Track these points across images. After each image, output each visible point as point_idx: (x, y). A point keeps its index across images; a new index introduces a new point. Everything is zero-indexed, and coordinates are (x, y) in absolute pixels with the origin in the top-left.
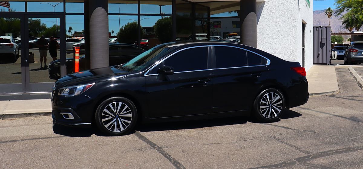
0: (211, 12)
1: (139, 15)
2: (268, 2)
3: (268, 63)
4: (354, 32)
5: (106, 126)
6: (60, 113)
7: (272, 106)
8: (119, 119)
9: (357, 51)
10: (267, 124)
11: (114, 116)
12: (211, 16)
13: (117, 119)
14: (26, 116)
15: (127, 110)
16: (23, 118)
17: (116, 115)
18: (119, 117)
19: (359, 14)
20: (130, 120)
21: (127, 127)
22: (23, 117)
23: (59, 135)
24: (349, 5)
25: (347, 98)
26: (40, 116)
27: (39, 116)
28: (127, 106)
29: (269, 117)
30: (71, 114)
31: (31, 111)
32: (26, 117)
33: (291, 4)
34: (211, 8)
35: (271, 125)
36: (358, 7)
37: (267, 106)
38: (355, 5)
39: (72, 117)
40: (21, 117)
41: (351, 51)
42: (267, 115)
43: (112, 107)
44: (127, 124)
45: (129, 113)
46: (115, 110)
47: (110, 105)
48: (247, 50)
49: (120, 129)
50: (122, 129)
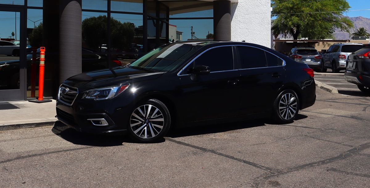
1: (109, 12)
2: (241, 4)
3: (284, 64)
4: (279, 38)
5: (136, 132)
6: (88, 120)
7: (288, 107)
8: (149, 124)
9: (300, 57)
10: (286, 125)
11: (144, 121)
12: (170, 16)
13: (147, 124)
15: (158, 113)
16: (11, 131)
17: (145, 120)
18: (149, 122)
19: (288, 20)
20: (162, 125)
21: (159, 133)
22: (11, 129)
24: (279, 10)
26: (30, 128)
27: (29, 128)
28: (157, 110)
29: (286, 118)
30: (105, 120)
32: (15, 129)
34: (170, 7)
36: (288, 13)
37: (285, 107)
38: (285, 11)
39: (105, 123)
40: (8, 130)
41: (295, 58)
42: (285, 116)
43: (140, 111)
44: (159, 129)
45: (161, 117)
46: (144, 114)
47: (139, 109)
48: (266, 51)
49: (151, 135)
50: (153, 135)
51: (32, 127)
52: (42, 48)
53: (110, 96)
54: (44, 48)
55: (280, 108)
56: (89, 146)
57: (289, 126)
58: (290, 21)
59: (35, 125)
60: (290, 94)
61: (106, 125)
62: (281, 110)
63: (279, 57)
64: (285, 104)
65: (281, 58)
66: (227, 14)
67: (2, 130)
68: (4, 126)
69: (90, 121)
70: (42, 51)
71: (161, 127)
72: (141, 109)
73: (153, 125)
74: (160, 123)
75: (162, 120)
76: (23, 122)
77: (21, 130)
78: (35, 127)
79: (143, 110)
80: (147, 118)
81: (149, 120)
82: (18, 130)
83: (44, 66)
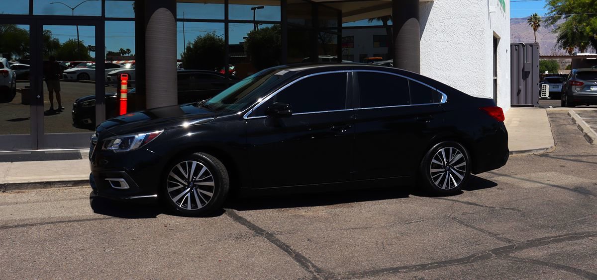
0: (344, 19)
1: (226, 21)
2: (438, 3)
3: (444, 99)
6: (106, 179)
7: (449, 170)
8: (194, 189)
9: (582, 84)
10: (442, 199)
12: (344, 25)
14: (43, 186)
16: (38, 190)
18: (194, 186)
19: (585, 24)
20: (212, 191)
21: (207, 203)
22: (38, 188)
23: (102, 216)
25: (569, 158)
26: (66, 187)
27: (64, 187)
29: (444, 187)
30: (125, 181)
31: (51, 179)
32: (44, 188)
33: (476, 6)
34: (344, 11)
35: (448, 200)
37: (443, 168)
39: (125, 186)
40: (35, 188)
41: (572, 85)
42: (441, 183)
43: (181, 170)
44: (207, 197)
45: (210, 179)
46: (186, 174)
47: (179, 166)
48: (410, 79)
49: (197, 206)
50: (200, 206)
51: (68, 185)
52: (123, 76)
53: (133, 147)
54: (126, 76)
55: (432, 170)
57: (444, 201)
58: (587, 26)
60: (451, 149)
61: (126, 188)
62: (434, 174)
63: (436, 90)
64: (442, 164)
65: (438, 91)
66: (412, 20)
67: (27, 189)
69: (108, 181)
70: (124, 79)
71: (211, 195)
72: (181, 166)
73: (199, 190)
74: (209, 189)
75: (212, 184)
76: (56, 178)
77: (50, 190)
78: (72, 186)
79: (184, 168)
80: (190, 181)
81: (193, 183)
82: (48, 189)
83: (127, 101)
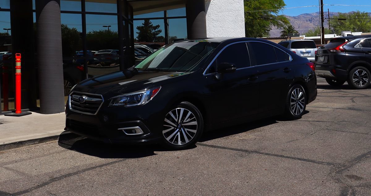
3: (290, 59)
5: (168, 139)
7: (298, 102)
8: (182, 129)
11: (176, 126)
13: (180, 129)
15: (191, 116)
17: (178, 125)
18: (182, 126)
20: (195, 129)
21: (192, 138)
27: (32, 144)
28: (190, 113)
29: (296, 114)
30: (140, 128)
31: (16, 139)
34: (134, 8)
37: (295, 102)
40: (10, 149)
42: (295, 112)
43: (172, 115)
44: (192, 134)
45: (194, 120)
46: (176, 119)
47: (170, 113)
48: (275, 46)
49: (185, 141)
50: (187, 141)
51: (36, 143)
52: (17, 55)
54: (19, 55)
55: (292, 103)
56: (121, 159)
57: (300, 122)
59: (39, 140)
60: (298, 89)
61: (141, 133)
62: (292, 105)
63: (285, 52)
64: (295, 99)
65: (287, 53)
66: (203, 12)
68: (5, 145)
69: (122, 130)
70: (18, 58)
71: (195, 131)
72: (173, 113)
73: (186, 129)
74: (193, 127)
75: (195, 123)
77: (24, 148)
78: (39, 143)
79: (175, 114)
80: (179, 123)
81: (181, 125)
82: (20, 148)
83: (21, 75)
